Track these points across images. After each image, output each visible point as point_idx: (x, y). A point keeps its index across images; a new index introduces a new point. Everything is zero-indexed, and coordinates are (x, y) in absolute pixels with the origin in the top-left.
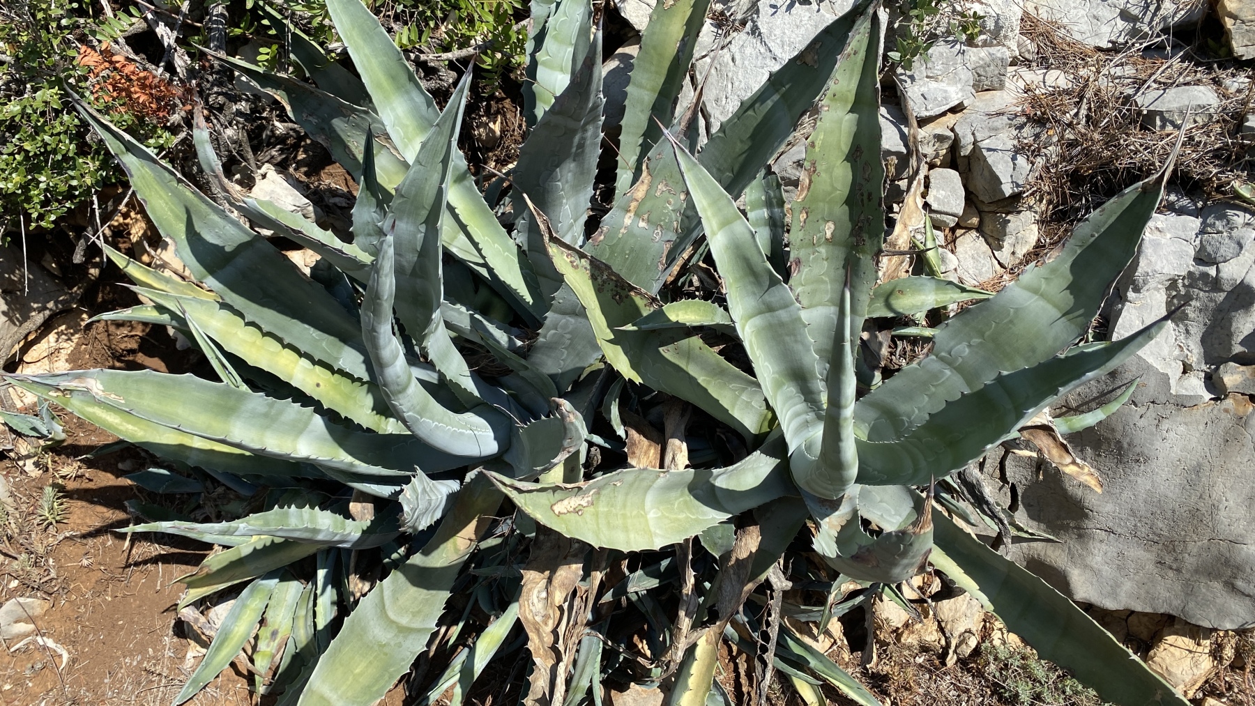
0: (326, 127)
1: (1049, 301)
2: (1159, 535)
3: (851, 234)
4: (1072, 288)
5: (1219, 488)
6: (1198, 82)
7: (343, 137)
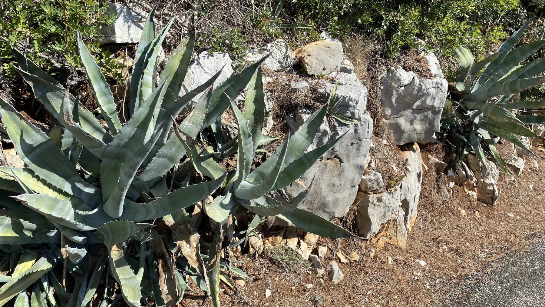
0: (44, 96)
1: (303, 136)
2: (309, 200)
3: (254, 123)
4: (308, 132)
5: (321, 184)
6: (302, 81)
7: (50, 100)
